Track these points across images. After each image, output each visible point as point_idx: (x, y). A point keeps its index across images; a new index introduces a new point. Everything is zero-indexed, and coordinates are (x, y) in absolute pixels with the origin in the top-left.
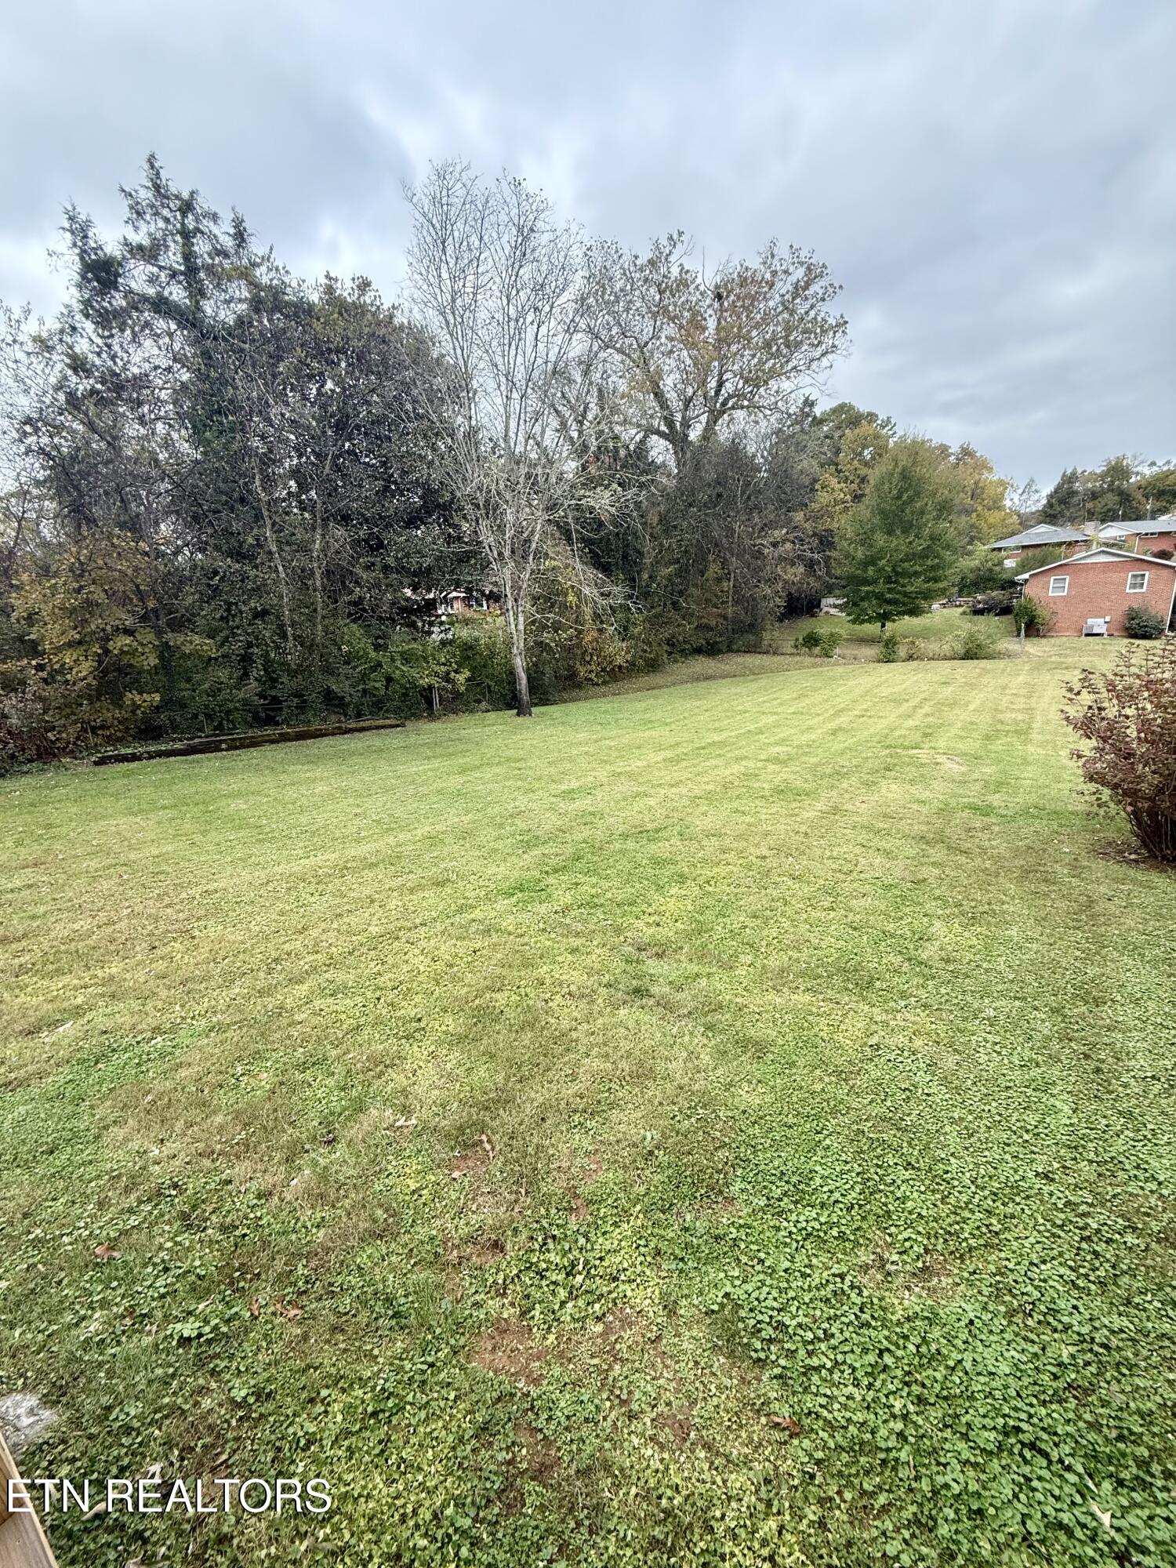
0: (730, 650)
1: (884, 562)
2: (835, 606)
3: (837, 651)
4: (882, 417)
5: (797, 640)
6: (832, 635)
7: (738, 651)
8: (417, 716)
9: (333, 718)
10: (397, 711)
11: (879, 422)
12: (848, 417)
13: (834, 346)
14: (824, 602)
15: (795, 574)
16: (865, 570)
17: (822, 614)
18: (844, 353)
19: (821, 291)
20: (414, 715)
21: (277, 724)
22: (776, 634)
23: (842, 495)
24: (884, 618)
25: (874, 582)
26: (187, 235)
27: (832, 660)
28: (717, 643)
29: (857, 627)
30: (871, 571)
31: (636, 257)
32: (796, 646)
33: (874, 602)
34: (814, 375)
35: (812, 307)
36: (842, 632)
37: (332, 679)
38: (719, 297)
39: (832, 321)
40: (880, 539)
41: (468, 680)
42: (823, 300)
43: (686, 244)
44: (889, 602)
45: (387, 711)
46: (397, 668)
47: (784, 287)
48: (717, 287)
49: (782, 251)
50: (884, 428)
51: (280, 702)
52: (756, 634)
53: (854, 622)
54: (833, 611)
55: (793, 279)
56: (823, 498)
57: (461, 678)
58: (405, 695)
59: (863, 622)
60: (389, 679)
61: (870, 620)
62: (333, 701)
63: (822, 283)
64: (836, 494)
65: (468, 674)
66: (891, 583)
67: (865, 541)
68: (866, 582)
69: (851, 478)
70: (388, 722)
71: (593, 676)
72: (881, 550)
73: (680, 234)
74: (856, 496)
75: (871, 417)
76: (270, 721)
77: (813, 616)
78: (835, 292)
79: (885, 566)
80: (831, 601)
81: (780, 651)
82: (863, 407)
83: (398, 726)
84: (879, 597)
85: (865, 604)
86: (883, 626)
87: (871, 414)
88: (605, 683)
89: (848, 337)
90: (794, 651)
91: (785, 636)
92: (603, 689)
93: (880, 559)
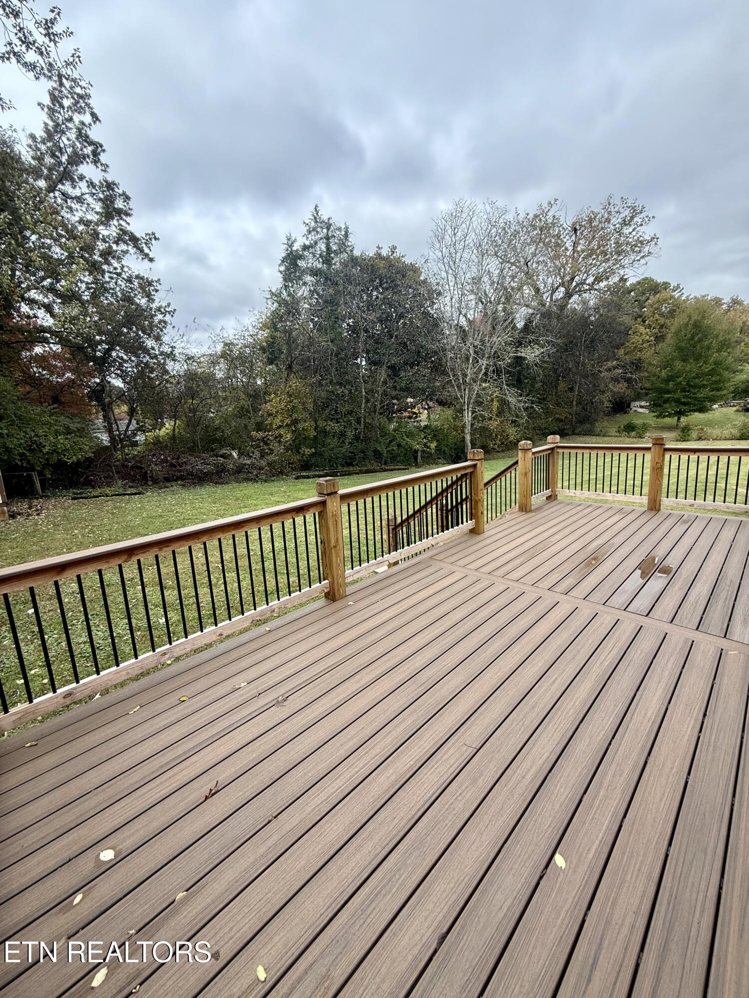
0: (574, 433)
1: (681, 379)
2: (642, 407)
3: (648, 434)
4: (673, 284)
5: (619, 427)
6: (644, 424)
7: (578, 434)
8: (411, 466)
9: (375, 464)
10: (402, 462)
11: (672, 288)
12: (650, 287)
13: (649, 253)
14: (633, 404)
15: (621, 388)
16: (667, 384)
17: (632, 412)
18: (656, 255)
19: (640, 221)
20: (409, 464)
21: (353, 466)
22: (605, 423)
23: (648, 337)
24: (680, 414)
25: (674, 392)
26: (327, 238)
27: (645, 440)
28: (564, 429)
29: (659, 420)
30: (671, 385)
31: (528, 214)
32: (619, 431)
33: (673, 404)
34: (635, 270)
35: (634, 230)
36: (651, 422)
37: (378, 445)
38: (575, 230)
39: (648, 238)
40: (678, 365)
41: (436, 447)
42: (641, 225)
43: (558, 205)
44: (684, 404)
45: (398, 462)
46: (404, 440)
47: (616, 220)
48: (573, 224)
49: (616, 200)
50: (675, 291)
51: (355, 455)
52: (591, 424)
53: (658, 417)
54: (640, 410)
55: (623, 215)
56: (635, 339)
57: (433, 445)
58: (406, 454)
59: (665, 417)
60: (399, 445)
61: (670, 415)
62: (378, 455)
63: (642, 216)
64: (643, 337)
65: (435, 445)
66: (685, 392)
67: (666, 365)
68: (668, 392)
69: (654, 325)
70: (397, 467)
71: (496, 447)
72: (679, 372)
73: (556, 200)
74: (657, 337)
75: (666, 285)
76: (350, 464)
77: (625, 413)
78: (649, 220)
79: (681, 382)
80: (637, 403)
81: (608, 434)
82: (660, 279)
83: (406, 469)
84: (678, 401)
85: (667, 405)
86: (679, 419)
87: (664, 283)
88: (502, 451)
89: (659, 247)
90: (618, 434)
91: (612, 425)
92: (502, 454)
93: (678, 377)
